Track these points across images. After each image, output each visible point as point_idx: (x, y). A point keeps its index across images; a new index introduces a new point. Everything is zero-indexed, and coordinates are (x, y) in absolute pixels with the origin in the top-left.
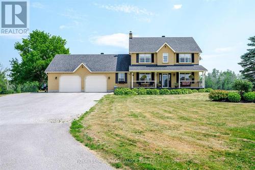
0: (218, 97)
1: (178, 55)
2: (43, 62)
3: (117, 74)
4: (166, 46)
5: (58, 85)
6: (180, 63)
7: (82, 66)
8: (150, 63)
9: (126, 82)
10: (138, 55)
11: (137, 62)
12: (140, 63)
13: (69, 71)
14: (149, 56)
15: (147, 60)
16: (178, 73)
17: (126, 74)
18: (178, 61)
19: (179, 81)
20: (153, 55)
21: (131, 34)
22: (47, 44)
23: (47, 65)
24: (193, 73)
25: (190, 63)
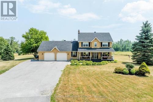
0: (119, 71)
1: (102, 43)
2: (36, 45)
3: (72, 52)
4: (96, 39)
5: (43, 58)
6: (103, 47)
7: (55, 48)
8: (88, 47)
9: (76, 56)
10: (82, 43)
11: (82, 46)
12: (83, 47)
13: (49, 50)
14: (88, 43)
15: (87, 45)
16: (101, 53)
17: (76, 52)
18: (101, 46)
19: (102, 57)
20: (89, 43)
21: (79, 31)
22: (38, 35)
23: (38, 46)
24: (109, 53)
25: (108, 47)
